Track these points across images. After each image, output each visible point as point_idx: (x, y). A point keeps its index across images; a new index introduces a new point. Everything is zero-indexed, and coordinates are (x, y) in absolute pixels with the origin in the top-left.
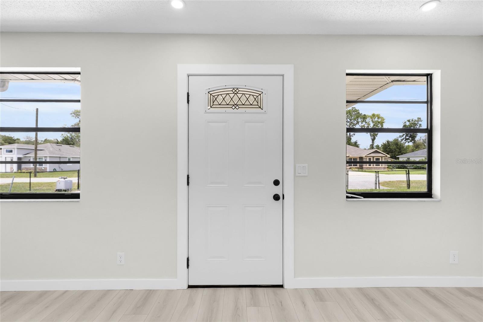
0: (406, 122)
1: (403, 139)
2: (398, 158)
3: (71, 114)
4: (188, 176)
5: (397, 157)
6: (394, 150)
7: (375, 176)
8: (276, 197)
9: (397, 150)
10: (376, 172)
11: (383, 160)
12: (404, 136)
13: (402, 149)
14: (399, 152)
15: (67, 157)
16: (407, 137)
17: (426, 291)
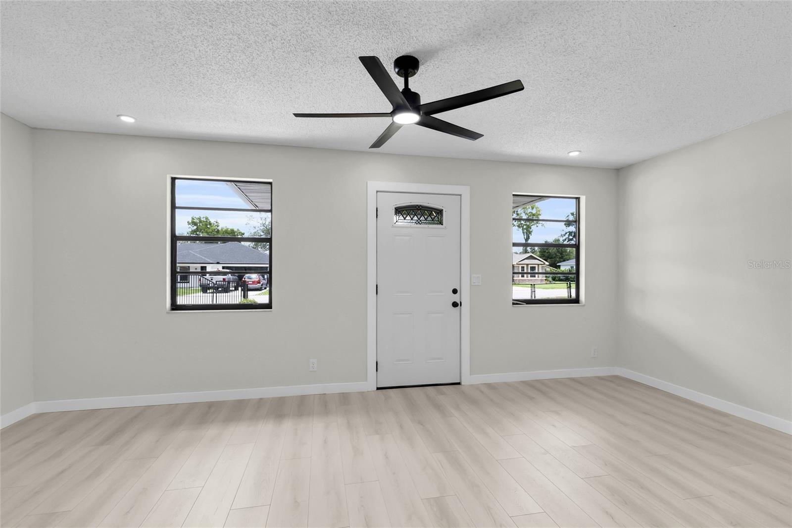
0: (568, 216)
1: (565, 240)
2: (559, 266)
4: (377, 286)
5: (558, 264)
6: (554, 255)
7: (530, 291)
8: (455, 305)
9: (558, 254)
10: (532, 285)
11: (540, 271)
12: (567, 236)
13: (564, 254)
14: (560, 258)
16: (571, 237)
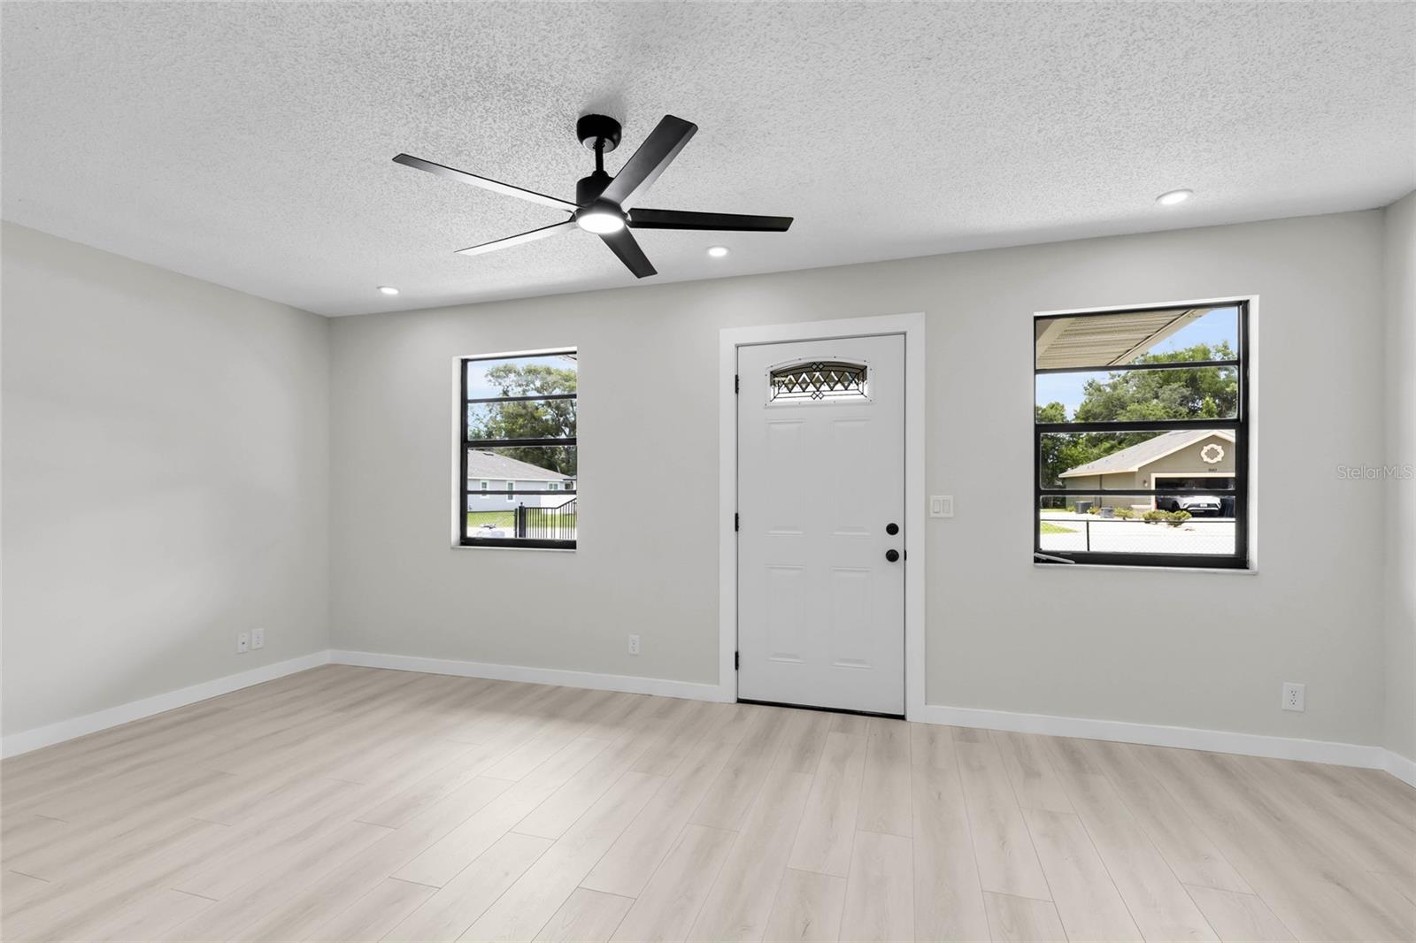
3: (486, 376)
4: (737, 515)
8: (892, 556)
15: (505, 481)
17: (1210, 758)
